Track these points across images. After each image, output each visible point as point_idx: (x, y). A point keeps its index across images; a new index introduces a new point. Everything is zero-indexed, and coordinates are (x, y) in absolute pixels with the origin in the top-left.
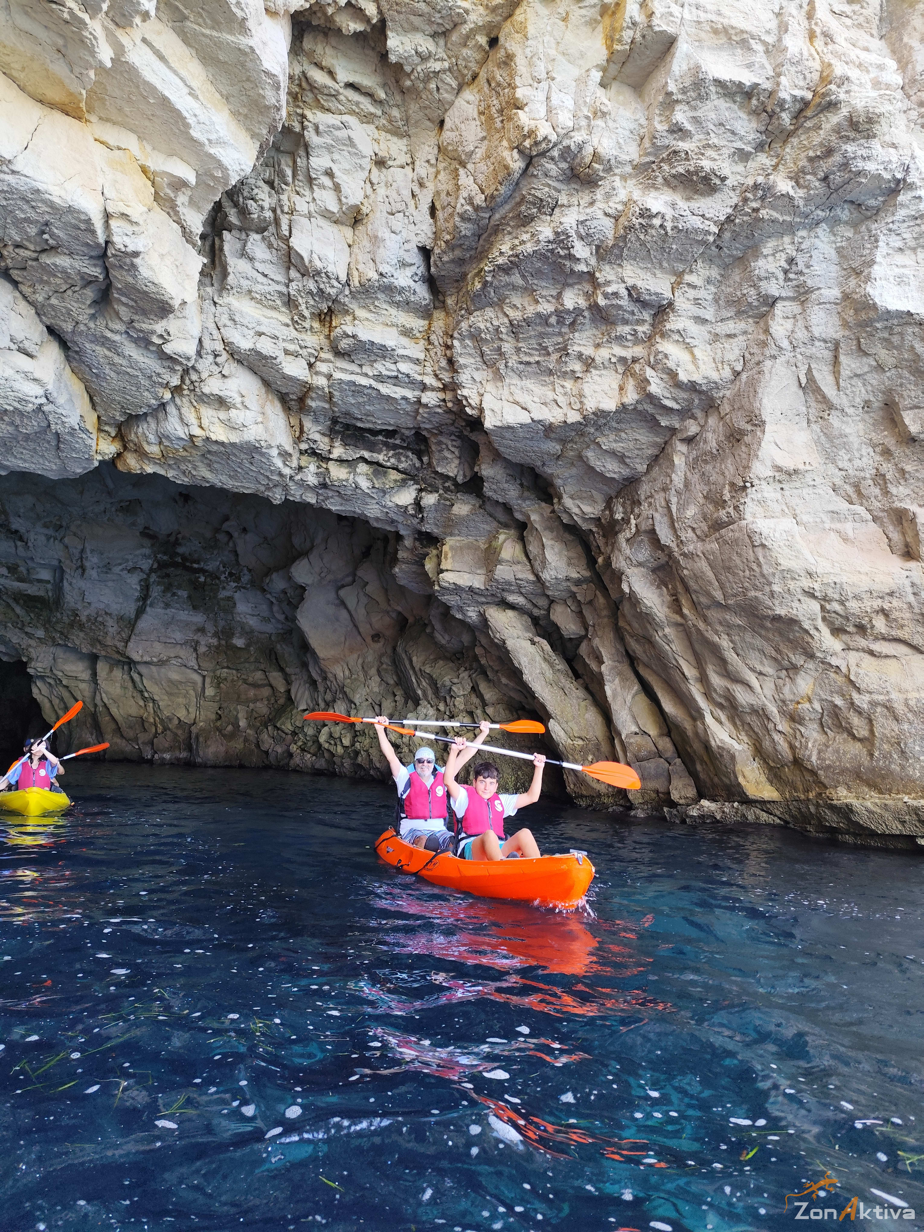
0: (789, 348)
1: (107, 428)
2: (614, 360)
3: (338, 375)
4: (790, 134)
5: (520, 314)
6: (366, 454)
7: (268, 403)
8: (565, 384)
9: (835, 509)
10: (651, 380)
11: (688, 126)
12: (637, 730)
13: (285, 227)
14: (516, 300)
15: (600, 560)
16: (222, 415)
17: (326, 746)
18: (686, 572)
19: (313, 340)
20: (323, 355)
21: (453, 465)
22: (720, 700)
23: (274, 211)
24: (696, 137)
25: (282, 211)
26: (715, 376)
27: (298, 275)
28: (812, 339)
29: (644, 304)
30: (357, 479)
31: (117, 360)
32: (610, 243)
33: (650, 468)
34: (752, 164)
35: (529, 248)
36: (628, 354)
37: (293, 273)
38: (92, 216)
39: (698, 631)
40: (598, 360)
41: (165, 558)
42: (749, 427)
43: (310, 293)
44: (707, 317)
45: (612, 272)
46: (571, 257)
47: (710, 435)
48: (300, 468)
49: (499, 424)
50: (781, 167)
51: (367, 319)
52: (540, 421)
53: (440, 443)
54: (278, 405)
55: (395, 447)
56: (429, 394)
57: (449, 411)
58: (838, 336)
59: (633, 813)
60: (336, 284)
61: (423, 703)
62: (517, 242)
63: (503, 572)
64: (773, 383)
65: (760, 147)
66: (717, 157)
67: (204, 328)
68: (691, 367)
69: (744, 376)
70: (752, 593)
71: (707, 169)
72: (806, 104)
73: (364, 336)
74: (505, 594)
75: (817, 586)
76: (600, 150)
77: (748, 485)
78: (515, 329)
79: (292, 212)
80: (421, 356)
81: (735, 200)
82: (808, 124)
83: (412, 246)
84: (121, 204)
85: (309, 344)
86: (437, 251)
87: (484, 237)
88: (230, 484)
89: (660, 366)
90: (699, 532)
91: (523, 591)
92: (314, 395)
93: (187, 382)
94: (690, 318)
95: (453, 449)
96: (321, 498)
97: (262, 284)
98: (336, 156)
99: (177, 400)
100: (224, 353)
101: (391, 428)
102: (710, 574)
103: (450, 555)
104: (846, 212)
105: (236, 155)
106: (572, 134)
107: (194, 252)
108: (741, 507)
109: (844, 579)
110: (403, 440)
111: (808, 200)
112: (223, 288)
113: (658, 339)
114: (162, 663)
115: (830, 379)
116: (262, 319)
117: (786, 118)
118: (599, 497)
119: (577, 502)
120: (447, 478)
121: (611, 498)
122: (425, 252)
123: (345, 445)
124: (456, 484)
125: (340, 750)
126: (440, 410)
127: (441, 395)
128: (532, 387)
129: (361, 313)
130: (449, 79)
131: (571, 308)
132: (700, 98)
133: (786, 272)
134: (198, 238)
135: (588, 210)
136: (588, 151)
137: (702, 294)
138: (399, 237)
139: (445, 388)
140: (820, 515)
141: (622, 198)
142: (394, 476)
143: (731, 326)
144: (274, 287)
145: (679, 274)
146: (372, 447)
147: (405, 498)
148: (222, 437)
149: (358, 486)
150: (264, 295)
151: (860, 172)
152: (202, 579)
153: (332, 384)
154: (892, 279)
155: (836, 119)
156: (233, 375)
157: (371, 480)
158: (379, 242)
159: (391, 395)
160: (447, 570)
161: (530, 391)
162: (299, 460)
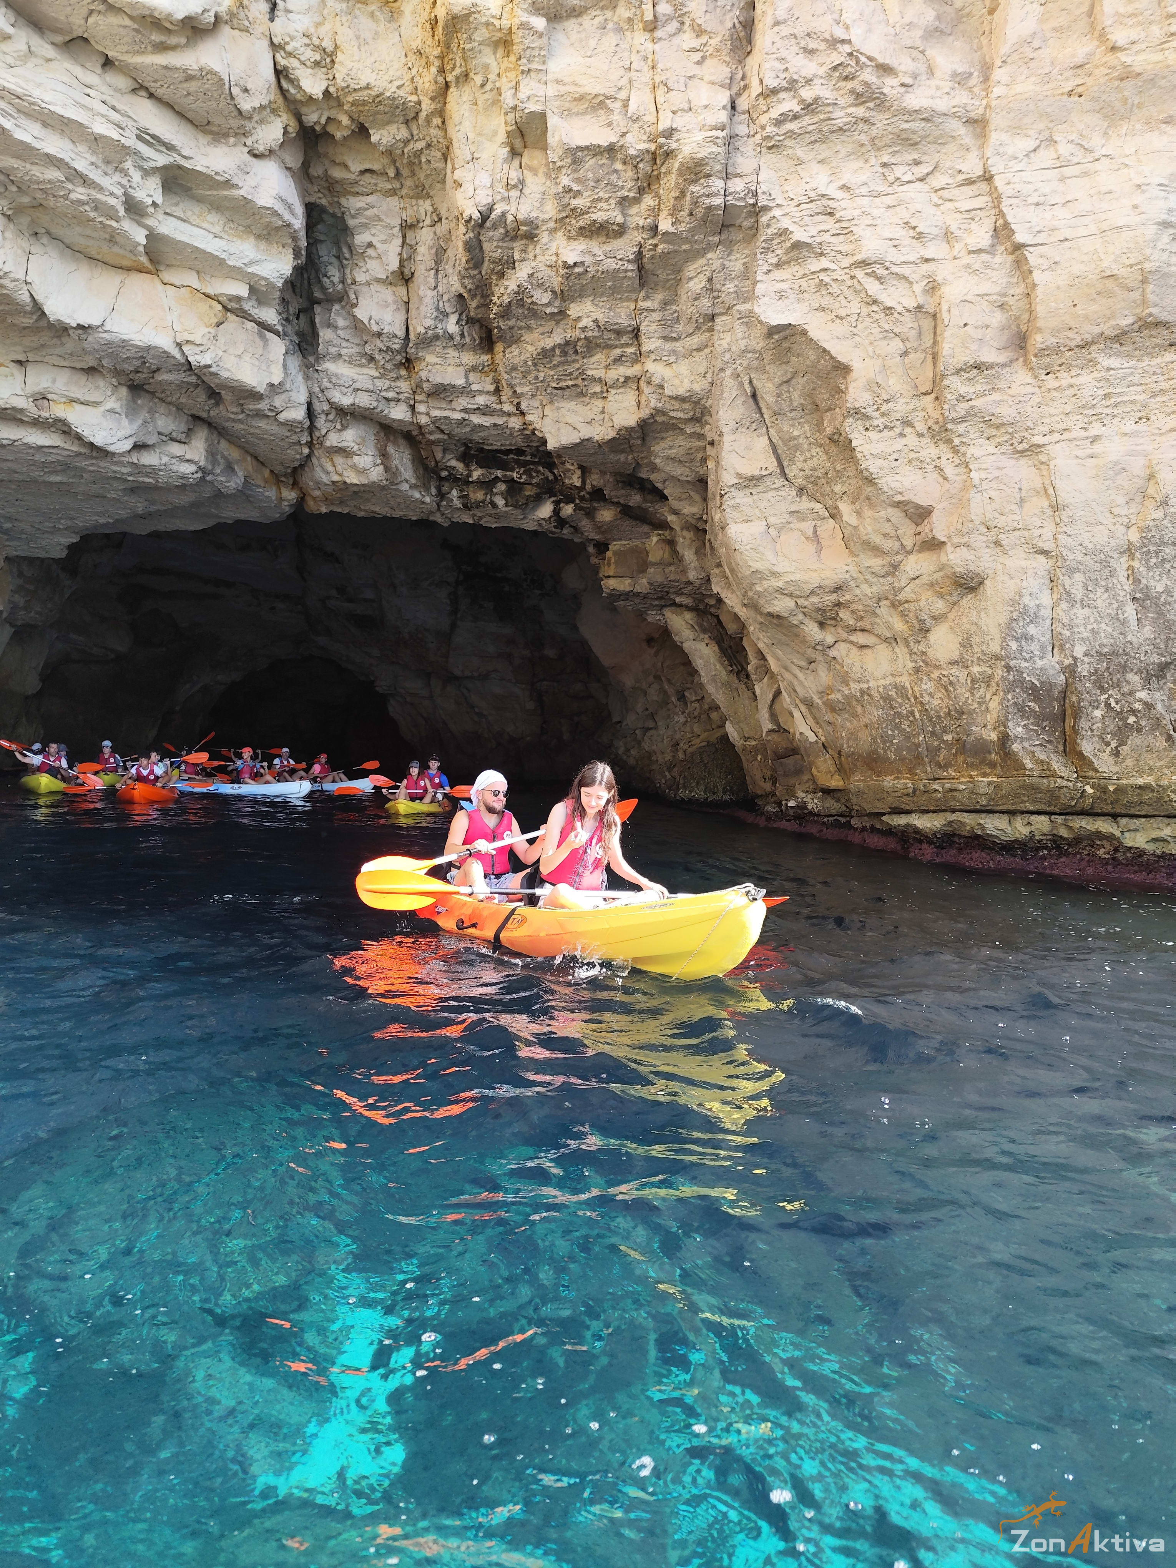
0: (731, 361)
1: (281, 480)
2: (622, 379)
3: (436, 413)
4: (658, 177)
5: (535, 349)
6: (500, 474)
7: (389, 445)
8: (597, 403)
9: (797, 509)
11: (575, 187)
12: (775, 727)
13: (353, 296)
14: (527, 337)
16: (350, 463)
19: (404, 386)
20: (417, 398)
21: (577, 476)
23: (342, 283)
24: (585, 194)
25: (348, 283)
26: (697, 387)
27: (368, 338)
28: (743, 352)
29: (618, 333)
30: (494, 499)
31: (252, 431)
32: (558, 289)
34: (642, 206)
35: (506, 299)
36: (630, 372)
37: (364, 337)
38: (168, 348)
40: (610, 382)
41: (469, 569)
43: (381, 350)
44: (675, 335)
45: (576, 310)
46: (537, 303)
48: (441, 495)
49: (557, 445)
50: (662, 206)
51: (436, 364)
52: (588, 440)
54: (403, 445)
55: (525, 464)
56: (512, 419)
57: (528, 434)
58: (759, 346)
60: (397, 340)
62: (500, 293)
63: (657, 575)
64: (726, 395)
65: (641, 191)
66: (607, 208)
67: (311, 394)
68: (676, 381)
70: (750, 594)
71: (600, 220)
72: (654, 154)
73: (438, 379)
74: (672, 596)
75: (780, 584)
76: (520, 217)
78: (538, 361)
79: (354, 282)
80: (492, 388)
81: (638, 238)
82: (663, 170)
83: (450, 296)
84: (187, 333)
85: (403, 390)
88: (397, 514)
89: (654, 383)
93: (315, 438)
94: (659, 338)
96: (475, 518)
97: (348, 348)
98: (373, 231)
99: (315, 453)
100: (334, 411)
101: (513, 448)
103: (613, 561)
104: (733, 233)
105: (274, 265)
106: (495, 207)
107: (275, 338)
109: (796, 577)
110: (533, 455)
111: (692, 231)
112: (319, 358)
113: (643, 360)
114: (483, 677)
115: (768, 385)
116: (356, 377)
117: (645, 167)
118: (697, 497)
119: (682, 503)
120: (575, 488)
122: (461, 300)
123: (481, 466)
124: (587, 493)
126: (522, 434)
127: (517, 420)
129: (431, 359)
131: (563, 342)
132: (573, 162)
133: (711, 290)
134: (278, 326)
135: (533, 264)
136: (510, 218)
137: (661, 315)
138: (435, 292)
140: (787, 516)
141: (553, 250)
142: (529, 491)
143: (695, 341)
144: (355, 350)
145: (636, 301)
146: (504, 466)
147: (545, 510)
148: (355, 480)
149: (494, 505)
150: (350, 357)
151: (710, 208)
152: (507, 589)
153: (435, 421)
154: (773, 295)
155: (677, 165)
156: (344, 428)
157: (507, 498)
158: (420, 299)
159: (485, 424)
160: (610, 577)
161: (575, 412)
162: (439, 488)
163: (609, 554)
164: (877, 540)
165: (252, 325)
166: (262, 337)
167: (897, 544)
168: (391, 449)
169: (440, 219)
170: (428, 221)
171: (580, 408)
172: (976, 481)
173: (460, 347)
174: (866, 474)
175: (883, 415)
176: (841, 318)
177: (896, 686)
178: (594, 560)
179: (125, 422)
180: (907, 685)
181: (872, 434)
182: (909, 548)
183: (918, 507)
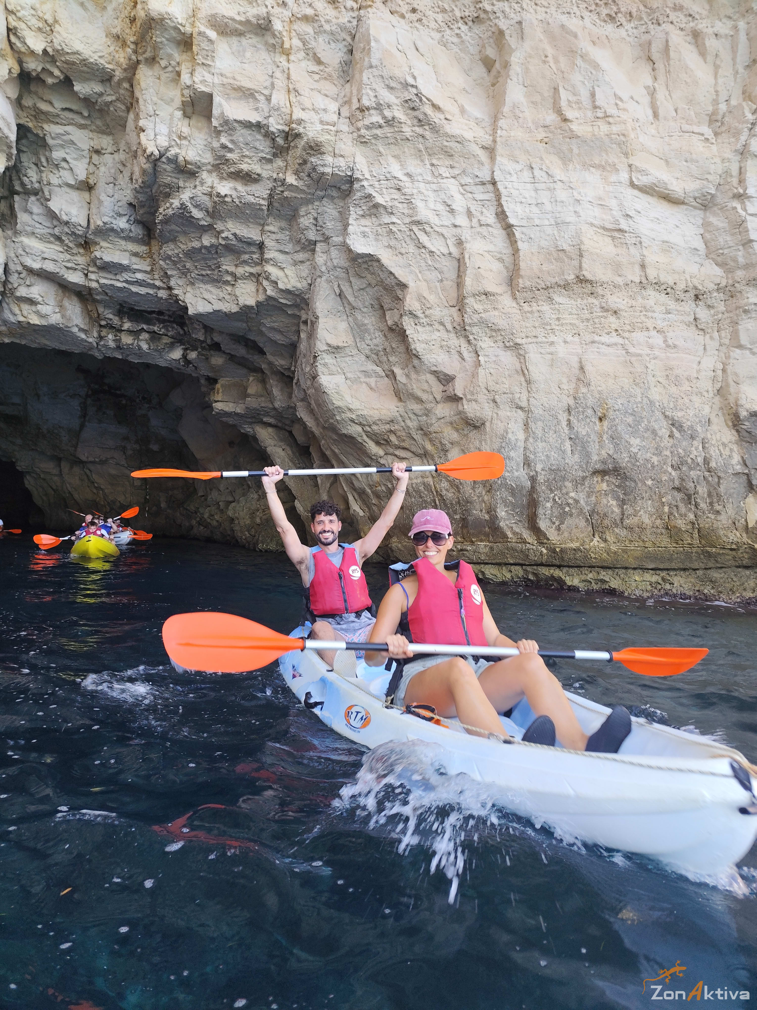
0: (326, 271)
2: (247, 274)
3: (102, 281)
4: (288, 149)
5: (186, 247)
6: (145, 327)
7: (66, 299)
8: (227, 288)
9: (365, 369)
10: (268, 288)
11: (230, 146)
13: (47, 193)
14: (182, 238)
16: (33, 309)
17: (209, 520)
18: (311, 406)
19: (81, 260)
20: (90, 269)
21: (201, 333)
23: (39, 183)
24: (236, 151)
25: (44, 184)
26: (299, 286)
27: (57, 223)
28: (335, 267)
29: (249, 244)
30: (140, 343)
32: (210, 210)
34: (275, 165)
35: (170, 212)
36: (253, 270)
37: (54, 222)
40: (238, 275)
41: (96, 387)
42: (315, 319)
43: (67, 233)
44: (287, 250)
45: (221, 225)
46: (193, 217)
48: (101, 338)
49: (195, 312)
50: (288, 167)
51: (108, 248)
52: (219, 311)
54: (75, 299)
55: (163, 321)
56: (161, 291)
57: (174, 302)
58: (346, 265)
60: (80, 228)
61: (252, 490)
62: (165, 208)
63: (252, 402)
64: (321, 292)
65: (275, 155)
66: (251, 162)
67: (8, 257)
68: (286, 280)
69: (311, 287)
70: (331, 421)
71: (246, 169)
72: (287, 133)
73: (107, 258)
74: (261, 417)
75: (354, 417)
76: (188, 159)
77: (317, 354)
78: (187, 255)
79: (49, 184)
80: (148, 269)
81: (271, 185)
82: (292, 144)
83: (124, 203)
85: (80, 262)
86: (136, 206)
88: (63, 348)
89: (269, 279)
91: (270, 414)
92: (95, 292)
93: (7, 289)
94: (277, 251)
96: (124, 355)
97: (40, 229)
98: (67, 151)
99: (6, 300)
100: (25, 271)
101: (156, 310)
102: (316, 408)
103: (221, 391)
104: (334, 191)
106: (170, 149)
108: (317, 369)
109: (365, 412)
110: (169, 316)
111: (308, 186)
112: (16, 232)
113: (264, 264)
114: (103, 462)
115: (350, 290)
116: (45, 250)
117: (280, 141)
118: (287, 355)
119: (276, 357)
120: (199, 341)
122: (132, 207)
123: (131, 320)
124: (208, 345)
125: (215, 523)
127: (166, 292)
128: (211, 289)
129: (104, 244)
130: (119, 105)
131: (208, 245)
132: (230, 129)
133: (316, 225)
135: (194, 191)
136: (181, 159)
137: (278, 236)
138: (112, 199)
139: (167, 289)
140: (358, 373)
141: (210, 184)
142: (166, 340)
143: (301, 256)
144: (46, 231)
145: (263, 225)
146: (148, 322)
147: (177, 354)
148: (36, 322)
149: (141, 348)
150: (42, 235)
151: (323, 174)
152: (124, 402)
153: (102, 286)
154: (359, 234)
155: (303, 143)
156: (32, 284)
157: (149, 344)
158: (100, 202)
159: (140, 292)
160: (218, 401)
161: (210, 292)
162: (99, 332)
163: (218, 386)
164: (419, 393)
167: (431, 398)
168: (66, 302)
169: (119, 150)
170: (110, 150)
171: (213, 290)
172: (482, 362)
173: (128, 238)
174: (414, 352)
175: (426, 316)
176: (402, 254)
177: (424, 484)
178: (204, 389)
180: (432, 483)
181: (419, 328)
182: (438, 400)
183: (446, 375)
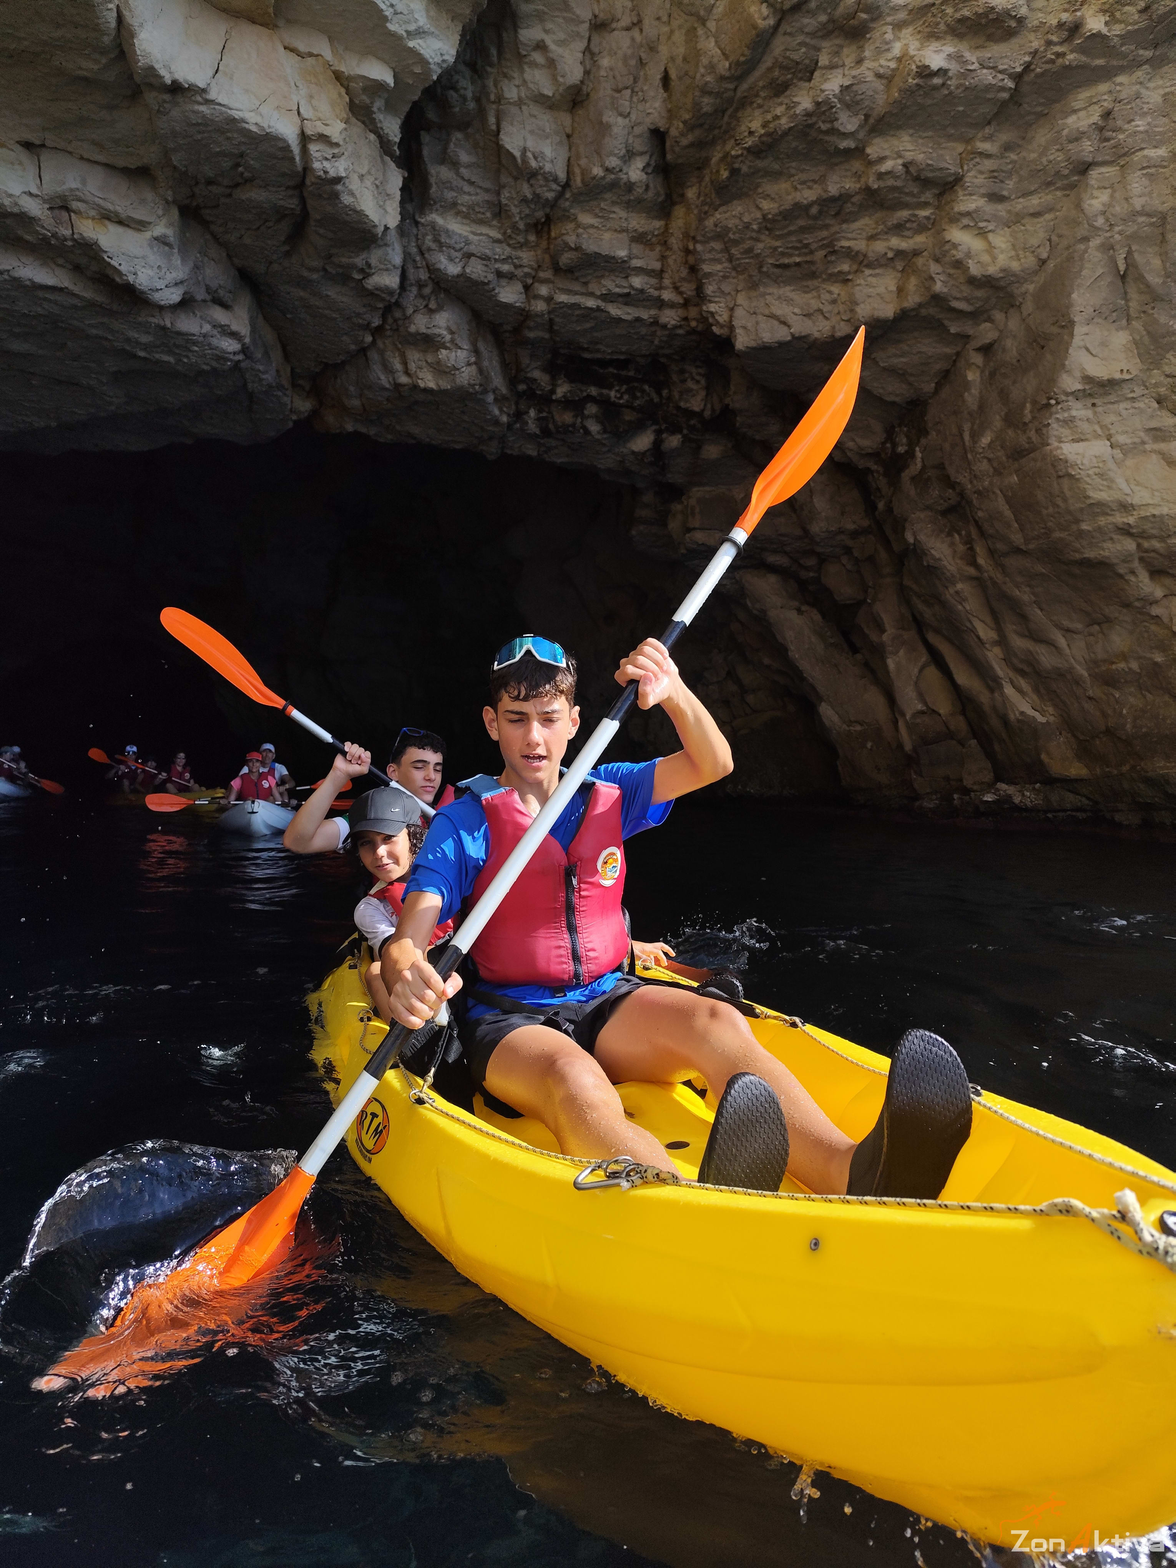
0: (1105, 226)
1: (301, 382)
2: (890, 255)
3: (559, 298)
5: (776, 205)
6: (594, 392)
7: (481, 340)
8: (832, 289)
9: (1159, 426)
10: (936, 277)
12: (924, 708)
13: (492, 120)
14: (770, 188)
15: (881, 505)
16: (430, 358)
18: (980, 514)
19: (529, 257)
20: (542, 274)
21: (699, 398)
22: (1020, 666)
23: (478, 100)
25: (488, 100)
26: (1015, 266)
27: (510, 180)
28: (1134, 213)
29: (926, 183)
30: (585, 423)
31: (313, 301)
33: (939, 386)
35: (784, 124)
36: (908, 245)
37: (505, 179)
38: (290, 142)
39: (994, 583)
40: (869, 257)
42: (1055, 330)
43: (524, 200)
44: (1005, 193)
45: (886, 146)
46: (835, 132)
47: (1009, 343)
48: (519, 415)
51: (592, 226)
52: (802, 338)
53: (682, 371)
55: (628, 380)
56: (668, 312)
57: (693, 331)
58: (1165, 207)
59: (917, 804)
60: (554, 186)
62: (769, 117)
64: (1084, 273)
67: (407, 255)
68: (986, 258)
69: (1051, 264)
71: (997, 7)
73: (591, 247)
75: (1129, 520)
77: (1053, 402)
78: (769, 225)
79: (500, 99)
80: (657, 266)
81: (1035, 44)
83: (645, 128)
84: (319, 123)
85: (525, 262)
86: (673, 132)
87: (729, 112)
88: (438, 440)
89: (947, 259)
90: (995, 464)
91: (788, 549)
92: (532, 324)
93: (390, 320)
94: (983, 196)
95: (698, 378)
96: (543, 449)
97: (469, 194)
98: (551, 25)
99: (380, 344)
100: (430, 282)
101: (622, 357)
102: (1008, 513)
103: (697, 510)
105: (437, 45)
107: (392, 165)
108: (1044, 431)
110: (638, 371)
112: (425, 204)
113: (945, 225)
115: (1156, 263)
116: (471, 237)
118: (878, 427)
120: (690, 414)
121: (893, 427)
122: (658, 136)
123: (571, 381)
124: (703, 421)
126: (681, 332)
127: (681, 312)
128: (792, 295)
129: (586, 219)
131: (837, 194)
133: (1101, 130)
134: (396, 148)
135: (855, 72)
137: (998, 164)
138: (627, 120)
139: (686, 304)
140: (1142, 435)
141: (898, 51)
142: (629, 416)
143: (1035, 202)
144: (482, 197)
145: (968, 141)
146: (602, 382)
147: (642, 442)
148: (432, 385)
149: (587, 432)
150: (471, 207)
153: (553, 309)
156: (440, 308)
157: (602, 423)
158: (604, 129)
159: (623, 317)
160: (694, 529)
161: (789, 301)
162: (517, 404)
163: (693, 502)
165: (372, 137)
166: (381, 157)
168: (481, 346)
170: (626, 21)
171: (799, 298)
173: (635, 205)
179: (177, 261)
